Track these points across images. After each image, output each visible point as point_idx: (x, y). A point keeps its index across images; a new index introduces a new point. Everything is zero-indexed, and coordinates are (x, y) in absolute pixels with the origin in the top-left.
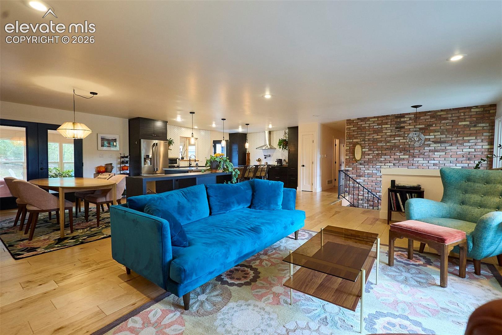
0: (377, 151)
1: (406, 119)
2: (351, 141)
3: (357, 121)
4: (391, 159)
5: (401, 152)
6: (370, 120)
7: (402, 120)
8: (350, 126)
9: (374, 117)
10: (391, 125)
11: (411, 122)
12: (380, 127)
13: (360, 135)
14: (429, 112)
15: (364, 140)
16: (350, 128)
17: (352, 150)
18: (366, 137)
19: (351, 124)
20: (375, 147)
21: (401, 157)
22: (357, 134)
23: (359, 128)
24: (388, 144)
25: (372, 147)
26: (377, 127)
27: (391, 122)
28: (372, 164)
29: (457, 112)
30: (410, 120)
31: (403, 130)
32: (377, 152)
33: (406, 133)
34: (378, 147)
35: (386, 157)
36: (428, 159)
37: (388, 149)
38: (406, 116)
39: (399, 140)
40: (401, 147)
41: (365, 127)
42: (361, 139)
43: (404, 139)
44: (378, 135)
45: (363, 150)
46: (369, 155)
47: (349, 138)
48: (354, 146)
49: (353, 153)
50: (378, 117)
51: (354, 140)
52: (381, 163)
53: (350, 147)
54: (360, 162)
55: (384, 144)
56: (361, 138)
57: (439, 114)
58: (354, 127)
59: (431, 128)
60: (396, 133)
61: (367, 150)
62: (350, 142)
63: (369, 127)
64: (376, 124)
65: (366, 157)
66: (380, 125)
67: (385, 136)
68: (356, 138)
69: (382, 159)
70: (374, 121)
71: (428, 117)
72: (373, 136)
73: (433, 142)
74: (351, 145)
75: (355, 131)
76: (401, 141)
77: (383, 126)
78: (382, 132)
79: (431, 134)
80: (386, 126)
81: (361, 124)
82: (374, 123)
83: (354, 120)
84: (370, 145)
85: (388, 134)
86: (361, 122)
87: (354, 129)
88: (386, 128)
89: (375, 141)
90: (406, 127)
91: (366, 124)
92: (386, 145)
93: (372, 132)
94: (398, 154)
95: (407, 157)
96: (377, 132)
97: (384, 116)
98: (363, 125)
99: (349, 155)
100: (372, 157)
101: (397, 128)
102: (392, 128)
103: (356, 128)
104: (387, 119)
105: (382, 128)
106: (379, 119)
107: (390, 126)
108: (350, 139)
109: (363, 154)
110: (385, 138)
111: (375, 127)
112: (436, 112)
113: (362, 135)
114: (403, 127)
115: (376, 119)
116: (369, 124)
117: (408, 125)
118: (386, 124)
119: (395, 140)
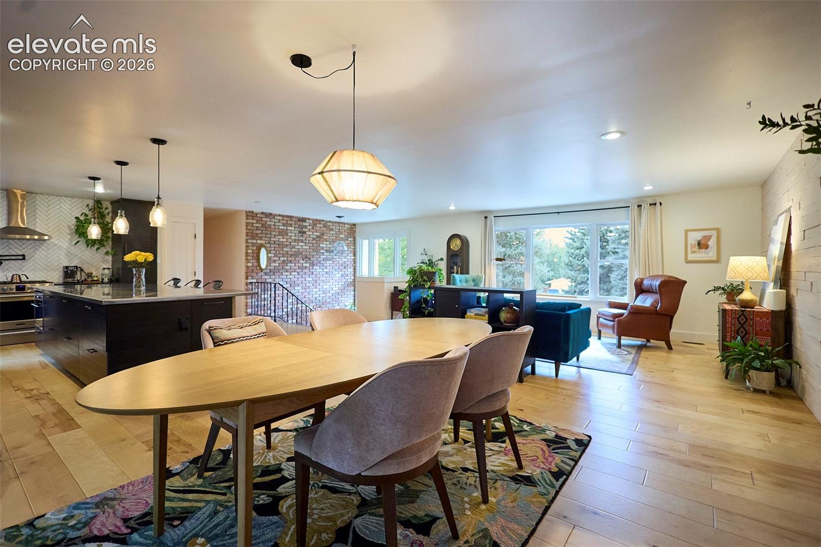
0: (283, 257)
1: (306, 224)
2: (255, 241)
3: (261, 216)
4: (296, 267)
5: (303, 260)
6: (276, 217)
7: (304, 224)
8: (253, 221)
9: (280, 215)
10: (295, 228)
11: (310, 227)
12: (285, 228)
13: (265, 235)
14: (323, 221)
15: (269, 243)
16: (253, 224)
17: (255, 255)
18: (272, 239)
19: (254, 218)
20: (281, 252)
21: (304, 265)
22: (261, 233)
23: (263, 225)
24: (293, 250)
25: (278, 252)
26: (283, 228)
27: (295, 224)
28: (279, 274)
29: (337, 225)
30: (310, 225)
31: (304, 235)
32: (282, 259)
33: (307, 239)
34: (284, 252)
35: (291, 265)
36: (323, 267)
37: (293, 255)
38: (307, 221)
39: (302, 246)
40: (304, 253)
41: (271, 225)
42: (266, 241)
43: (306, 245)
44: (283, 238)
45: (269, 255)
46: (275, 261)
47: (251, 237)
48: (259, 250)
49: (258, 259)
50: (283, 216)
51: (259, 242)
52: (287, 271)
53: (253, 250)
54: (266, 271)
55: (290, 250)
56: (266, 239)
57: (328, 224)
58: (257, 223)
59: (324, 237)
60: (300, 238)
61: (273, 255)
62: (253, 243)
63: (274, 225)
64: (282, 224)
65: (271, 264)
66: (285, 226)
67: (290, 240)
68: (261, 238)
69: (288, 268)
70: (279, 220)
71: (322, 226)
72: (279, 239)
73: (326, 250)
74: (255, 248)
75: (258, 229)
76: (304, 247)
77: (288, 228)
78: (287, 235)
79: (324, 243)
80: (291, 228)
81: (266, 222)
82: (279, 222)
83: (257, 214)
84: (276, 249)
85: (292, 238)
86: (266, 217)
87: (257, 225)
88: (291, 230)
89: (281, 245)
90: (307, 233)
91: (271, 221)
92: (291, 251)
93: (278, 234)
94: (301, 261)
95: (308, 265)
96: (283, 233)
97: (288, 216)
98: (268, 223)
99: (252, 261)
100: (278, 265)
101: (300, 232)
102: (295, 232)
103: (260, 225)
104: (291, 220)
105: (287, 229)
106: (285, 218)
107: (293, 229)
108: (253, 239)
109: (269, 259)
110: (290, 242)
111: (280, 227)
112: (327, 222)
113: (267, 236)
114: (305, 232)
115: (281, 218)
116: (275, 222)
117: (308, 230)
118: (291, 225)
119: (298, 245)
